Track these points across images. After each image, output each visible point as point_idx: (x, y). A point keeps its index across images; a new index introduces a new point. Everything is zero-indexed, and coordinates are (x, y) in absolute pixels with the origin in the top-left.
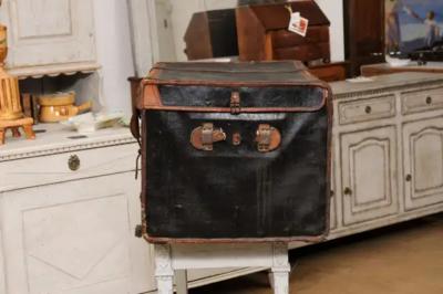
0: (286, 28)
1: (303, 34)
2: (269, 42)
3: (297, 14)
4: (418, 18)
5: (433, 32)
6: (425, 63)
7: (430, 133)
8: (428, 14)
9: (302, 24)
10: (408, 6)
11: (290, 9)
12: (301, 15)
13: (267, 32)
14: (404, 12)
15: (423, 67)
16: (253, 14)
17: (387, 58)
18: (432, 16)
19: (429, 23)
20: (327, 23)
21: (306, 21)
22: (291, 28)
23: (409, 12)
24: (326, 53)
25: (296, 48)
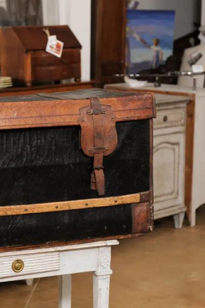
0: (44, 49)
1: (59, 56)
2: (28, 61)
3: (54, 37)
4: (145, 44)
5: (157, 57)
6: (159, 86)
7: (165, 148)
8: (154, 41)
9: (58, 46)
10: (138, 33)
11: (47, 32)
12: (58, 38)
13: (27, 51)
14: (134, 38)
15: (158, 89)
16: (14, 35)
17: (126, 79)
18: (157, 43)
19: (155, 48)
20: (80, 47)
21: (62, 44)
22: (48, 49)
23: (138, 38)
24: (77, 74)
25: (52, 68)
